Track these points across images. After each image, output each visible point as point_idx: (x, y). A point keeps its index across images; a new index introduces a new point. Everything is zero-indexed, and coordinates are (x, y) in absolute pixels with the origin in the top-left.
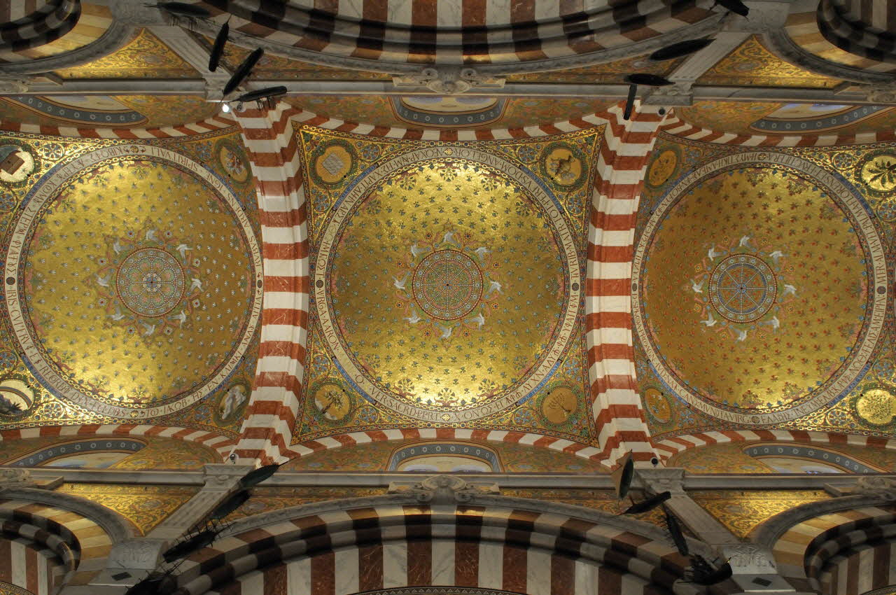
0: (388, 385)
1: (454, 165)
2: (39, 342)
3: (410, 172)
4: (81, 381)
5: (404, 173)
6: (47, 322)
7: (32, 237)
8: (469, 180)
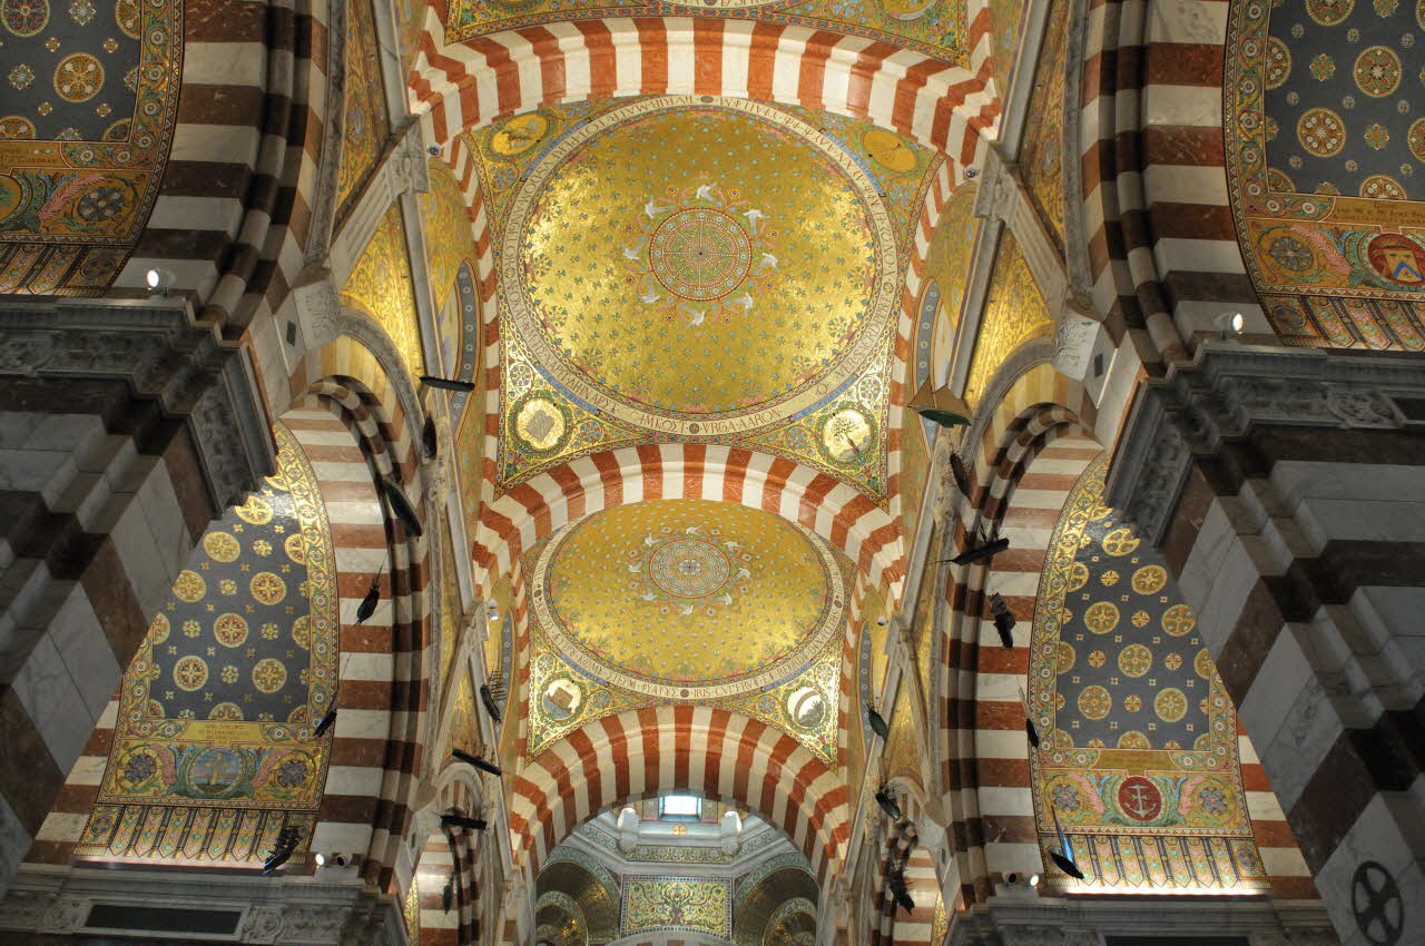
0: (834, 352)
1: (527, 261)
2: (750, 673)
3: (542, 318)
4: (796, 641)
5: (544, 325)
6: (730, 663)
7: (639, 676)
8: (547, 238)
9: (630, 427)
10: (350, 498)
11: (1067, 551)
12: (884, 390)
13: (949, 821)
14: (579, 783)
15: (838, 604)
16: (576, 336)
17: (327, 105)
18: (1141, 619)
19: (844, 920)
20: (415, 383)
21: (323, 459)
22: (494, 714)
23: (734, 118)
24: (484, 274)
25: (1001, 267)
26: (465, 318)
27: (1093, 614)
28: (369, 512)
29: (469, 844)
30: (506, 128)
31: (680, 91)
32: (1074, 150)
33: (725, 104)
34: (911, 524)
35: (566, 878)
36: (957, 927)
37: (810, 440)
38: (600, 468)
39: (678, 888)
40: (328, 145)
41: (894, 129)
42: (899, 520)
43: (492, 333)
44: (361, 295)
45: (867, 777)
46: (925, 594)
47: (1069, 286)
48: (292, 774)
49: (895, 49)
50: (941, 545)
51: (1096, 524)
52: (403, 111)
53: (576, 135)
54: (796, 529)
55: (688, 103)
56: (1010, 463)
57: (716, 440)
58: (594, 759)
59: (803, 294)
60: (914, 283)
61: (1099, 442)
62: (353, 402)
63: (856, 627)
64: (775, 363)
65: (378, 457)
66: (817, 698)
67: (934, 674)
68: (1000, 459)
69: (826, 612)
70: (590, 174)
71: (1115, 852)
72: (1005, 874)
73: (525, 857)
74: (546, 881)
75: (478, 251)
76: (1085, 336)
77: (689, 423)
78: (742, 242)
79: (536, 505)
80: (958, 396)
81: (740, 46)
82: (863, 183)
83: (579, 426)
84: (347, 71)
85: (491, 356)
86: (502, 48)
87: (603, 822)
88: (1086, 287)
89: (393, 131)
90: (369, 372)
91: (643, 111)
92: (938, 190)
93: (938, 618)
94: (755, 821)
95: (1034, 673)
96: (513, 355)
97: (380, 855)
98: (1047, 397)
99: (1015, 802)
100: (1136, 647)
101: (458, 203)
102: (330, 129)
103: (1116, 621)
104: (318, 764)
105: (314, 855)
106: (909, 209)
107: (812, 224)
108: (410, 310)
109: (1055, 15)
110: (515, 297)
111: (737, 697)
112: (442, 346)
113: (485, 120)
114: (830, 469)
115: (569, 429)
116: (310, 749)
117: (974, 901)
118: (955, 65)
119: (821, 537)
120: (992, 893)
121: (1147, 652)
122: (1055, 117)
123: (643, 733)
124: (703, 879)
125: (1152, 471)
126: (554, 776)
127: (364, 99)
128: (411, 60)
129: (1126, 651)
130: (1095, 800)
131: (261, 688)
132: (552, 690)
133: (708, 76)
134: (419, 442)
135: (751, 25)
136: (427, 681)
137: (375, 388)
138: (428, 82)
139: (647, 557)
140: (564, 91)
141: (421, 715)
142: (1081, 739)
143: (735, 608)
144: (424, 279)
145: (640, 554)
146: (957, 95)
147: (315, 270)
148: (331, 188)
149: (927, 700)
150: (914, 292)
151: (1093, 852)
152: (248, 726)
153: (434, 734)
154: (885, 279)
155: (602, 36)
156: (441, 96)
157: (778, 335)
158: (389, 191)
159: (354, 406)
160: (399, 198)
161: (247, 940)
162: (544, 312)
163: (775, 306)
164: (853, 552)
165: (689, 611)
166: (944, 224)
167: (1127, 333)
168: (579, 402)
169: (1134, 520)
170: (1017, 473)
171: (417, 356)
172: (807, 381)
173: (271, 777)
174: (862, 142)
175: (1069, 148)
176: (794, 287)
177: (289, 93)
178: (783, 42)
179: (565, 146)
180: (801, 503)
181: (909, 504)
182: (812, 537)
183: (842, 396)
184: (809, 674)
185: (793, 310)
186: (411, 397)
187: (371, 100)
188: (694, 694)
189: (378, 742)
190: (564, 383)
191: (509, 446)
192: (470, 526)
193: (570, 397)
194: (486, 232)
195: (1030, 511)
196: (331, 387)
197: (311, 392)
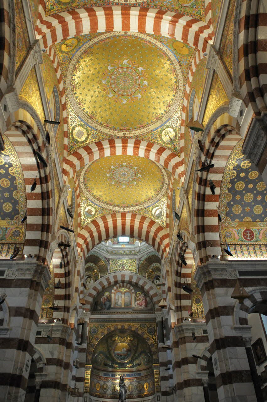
0: (165, 110)
1: (74, 84)
2: (142, 203)
3: (79, 102)
4: (155, 194)
5: (80, 104)
6: (136, 201)
7: (111, 205)
8: (79, 77)
9: (106, 134)
10: (26, 156)
11: (231, 167)
12: (179, 122)
13: (197, 242)
14: (95, 234)
15: (166, 184)
16: (89, 107)
17: (11, 37)
18: (251, 186)
19: (168, 268)
20: (43, 122)
21: (18, 145)
22: (71, 216)
23: (134, 38)
24: (61, 89)
25: (214, 84)
26: (56, 102)
27: (237, 185)
28: (32, 160)
29: (66, 251)
30: (65, 43)
31: (118, 30)
33: (131, 34)
34: (187, 161)
35: (93, 259)
36: (199, 269)
37: (158, 137)
38: (98, 146)
39: (123, 261)
40: (12, 49)
41: (182, 41)
42: (183, 160)
43: (64, 107)
44: (25, 96)
45: (174, 231)
46: (190, 180)
47: (234, 89)
48: (16, 234)
49: (182, 16)
50: (195, 166)
51: (239, 159)
52: (33, 38)
53: (86, 45)
54: (154, 163)
55: (120, 34)
56: (215, 142)
57: (131, 137)
58: (99, 228)
59: (156, 93)
60: (188, 89)
61: (240, 136)
62: (25, 128)
63: (171, 190)
64: (147, 114)
65: (34, 145)
66: (160, 210)
67: (193, 202)
68: (212, 141)
69: (163, 186)
70: (92, 58)
71: (241, 249)
72: (212, 255)
73: (82, 254)
74: (87, 260)
75: (59, 82)
76: (238, 104)
77: (123, 133)
78: (137, 77)
79: (80, 158)
80: (201, 123)
81: (135, 15)
82: (173, 58)
83: (91, 134)
84: (16, 26)
85: (64, 114)
86: (63, 17)
87: (102, 244)
88: (238, 89)
89: (31, 44)
90: (29, 119)
91: (107, 37)
92: (195, 60)
93: (194, 187)
94: (144, 243)
95: (220, 202)
96: (71, 113)
97: (42, 254)
98: (226, 123)
99: (214, 236)
100: (249, 194)
101: (52, 67)
102: (12, 45)
103: (244, 187)
104: (23, 231)
105: (24, 255)
106: (187, 66)
107: (158, 72)
108: (40, 100)
110: (70, 96)
111: (138, 210)
112: (50, 111)
113: (59, 40)
114: (163, 145)
115: (88, 135)
116: (21, 227)
117: (203, 262)
118: (201, 21)
119: (161, 165)
120: (208, 260)
121: (252, 195)
122: (230, 37)
123: (113, 220)
124: (130, 258)
125: (256, 144)
126: (89, 233)
127: (22, 35)
128: (35, 22)
129: (246, 195)
130: (236, 235)
131: (5, 211)
132: (87, 209)
133: (126, 25)
134: (45, 140)
135: (139, 8)
136: (52, 208)
137: (31, 124)
138: (41, 29)
139: (112, 172)
140: (82, 31)
141: (51, 217)
142: (233, 219)
143: (137, 186)
144: (43, 91)
145: (110, 171)
146: (201, 30)
147: (11, 89)
148: (14, 63)
149: (191, 209)
150: (188, 92)
151: (235, 249)
152: (3, 221)
153: (55, 222)
154: (179, 88)
155: (93, 13)
156: (45, 33)
157: (148, 106)
158: (31, 64)
159: (25, 129)
160: (34, 65)
161: (8, 278)
162: (79, 100)
163: (147, 97)
164: (170, 169)
166: (197, 71)
167: (250, 103)
168: (91, 127)
169: (250, 158)
170: (217, 145)
171: (43, 114)
172: (157, 119)
173: (10, 235)
174: (173, 45)
175: (235, 47)
176: (153, 91)
178: (148, 14)
179: (83, 48)
180: (156, 155)
181: (186, 155)
182: (159, 165)
183: (167, 124)
184: (158, 203)
185: (153, 98)
186: (42, 127)
187: (24, 35)
188: (126, 209)
189: (39, 224)
190: (86, 121)
191: (71, 140)
192: (61, 164)
193: (88, 126)
194: (61, 76)
195: (221, 156)
196: (18, 124)
197: (12, 126)
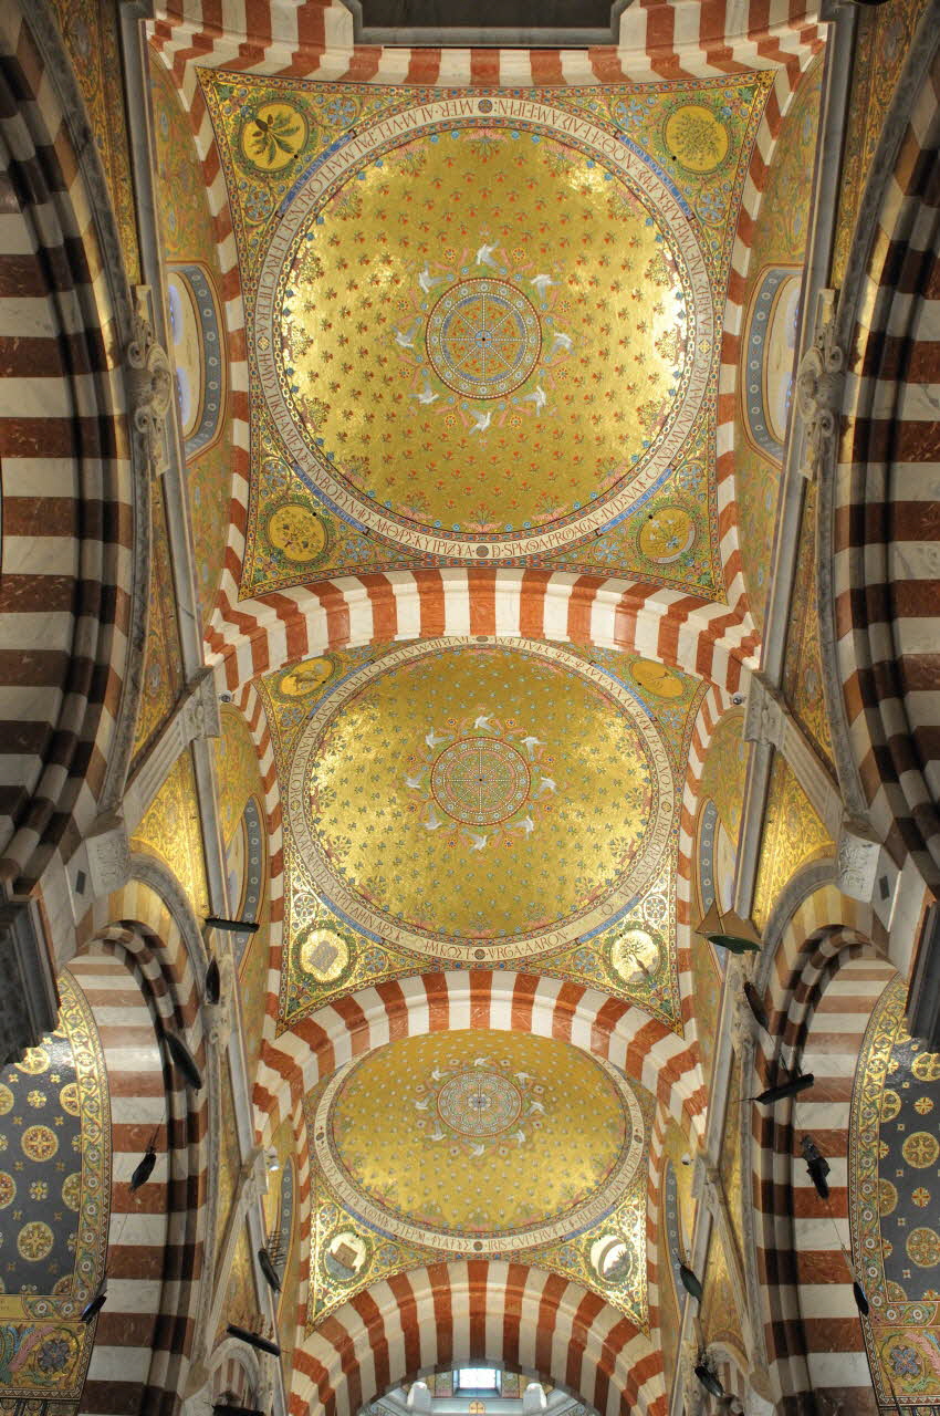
0: (617, 871)
1: (313, 793)
2: (549, 1221)
3: (326, 847)
4: (596, 1182)
5: (328, 855)
6: (526, 1210)
7: (428, 1226)
8: (332, 771)
9: (414, 955)
10: (128, 1044)
11: (875, 1077)
12: (670, 909)
13: (778, 1396)
14: (364, 1356)
15: (638, 1139)
16: (360, 864)
17: (127, 664)
20: (199, 923)
22: (273, 1281)
23: (508, 656)
24: (271, 806)
25: (776, 788)
26: (251, 851)
27: (910, 1146)
28: (148, 1058)
30: (294, 672)
31: (459, 634)
32: (834, 680)
33: (499, 643)
34: (709, 1051)
37: (598, 962)
38: (386, 1000)
40: (128, 698)
41: (661, 660)
42: (696, 1045)
43: (277, 865)
44: (151, 838)
45: (683, 1343)
46: (730, 1129)
47: (846, 809)
48: (51, 1358)
49: (656, 589)
50: (742, 1075)
51: (902, 1047)
52: (197, 664)
53: (359, 675)
54: (588, 1057)
55: (464, 643)
56: (805, 986)
57: (502, 966)
58: (381, 1327)
59: (583, 816)
60: (691, 802)
61: (890, 962)
62: (137, 945)
63: (660, 1165)
64: (558, 884)
65: (160, 1001)
66: (622, 1248)
67: (748, 1221)
68: (795, 981)
69: (625, 1148)
70: (376, 712)
75: (265, 786)
76: (866, 859)
77: (474, 949)
78: (520, 767)
79: (319, 1042)
80: (745, 916)
81: (511, 592)
82: (634, 709)
83: (363, 956)
84: (147, 633)
85: (276, 888)
86: (292, 602)
87: (391, 1401)
88: (861, 809)
89: (188, 681)
90: (151, 908)
91: (423, 652)
92: (707, 714)
93: (746, 1156)
94: (559, 1395)
95: (855, 1216)
96: (297, 885)
98: (835, 920)
99: (849, 1369)
101: (249, 742)
102: (129, 686)
103: (937, 1153)
104: (82, 1344)
106: (680, 732)
107: (588, 749)
108: (198, 849)
109: (802, 558)
110: (300, 828)
111: (534, 1249)
112: (228, 880)
113: (275, 666)
114: (621, 992)
115: (353, 959)
116: (74, 1327)
118: (713, 601)
119: (615, 1066)
122: (811, 645)
123: (434, 1294)
126: (338, 1348)
127: (163, 656)
128: (208, 615)
131: (26, 1256)
132: (334, 1247)
133: (483, 618)
134: (202, 983)
135: (521, 573)
136: (202, 1244)
137: (160, 930)
138: (222, 636)
139: (432, 1091)
140: (348, 637)
141: (195, 1284)
142: (914, 1290)
143: (529, 1147)
144: (212, 818)
145: (427, 1089)
146: (717, 628)
147: (108, 819)
148: (127, 740)
149: (743, 1251)
150: (692, 811)
152: (9, 1300)
153: (207, 1306)
154: (662, 799)
155: (383, 588)
156: (233, 647)
157: (561, 857)
158: (181, 738)
160: (192, 742)
163: (557, 829)
164: (650, 1082)
165: (480, 1151)
166: (716, 746)
167: (909, 856)
168: (363, 931)
170: (815, 995)
171: (203, 894)
172: (592, 901)
173: (31, 1360)
174: (631, 672)
175: (829, 678)
176: (573, 812)
177: (93, 655)
178: (550, 586)
179: (349, 686)
180: (593, 1029)
181: (705, 1028)
182: (606, 1066)
183: (628, 916)
184: (611, 1221)
185: (574, 832)
186: (197, 938)
187: (168, 656)
188: (488, 1246)
189: (148, 1316)
190: (348, 912)
191: (292, 979)
192: (251, 1066)
193: (354, 927)
194: (273, 769)
195: (833, 1035)
196: (117, 932)
197: (97, 938)
